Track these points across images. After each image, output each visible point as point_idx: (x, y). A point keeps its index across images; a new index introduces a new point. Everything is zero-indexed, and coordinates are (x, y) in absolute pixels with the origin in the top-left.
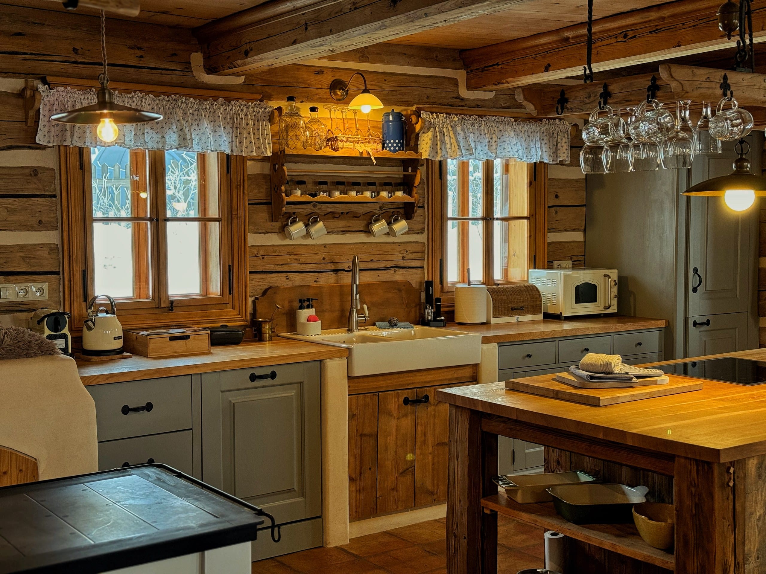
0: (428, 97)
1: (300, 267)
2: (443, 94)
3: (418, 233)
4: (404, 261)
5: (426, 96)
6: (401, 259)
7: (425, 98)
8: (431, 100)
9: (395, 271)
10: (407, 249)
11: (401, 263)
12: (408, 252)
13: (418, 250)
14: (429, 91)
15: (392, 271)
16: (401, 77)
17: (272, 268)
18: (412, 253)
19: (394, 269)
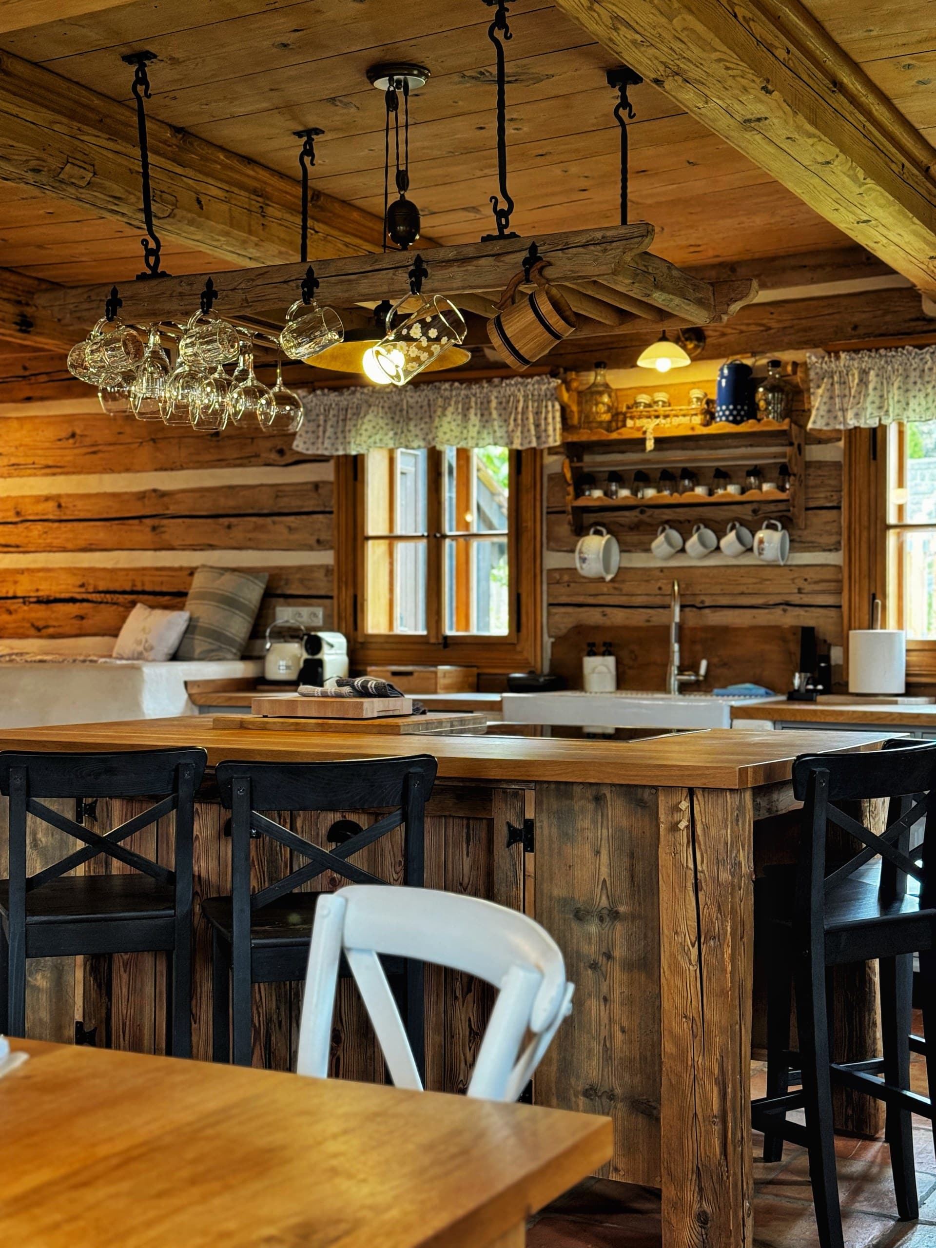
0: (855, 328)
1: (623, 600)
2: (888, 318)
3: (830, 550)
4: (802, 596)
5: (852, 326)
6: (796, 591)
7: (849, 329)
8: (861, 331)
9: (785, 611)
10: (806, 577)
11: (796, 599)
12: (809, 580)
13: (827, 577)
14: (857, 318)
15: (778, 611)
16: (800, 304)
17: (581, 599)
18: (816, 582)
19: (782, 607)
